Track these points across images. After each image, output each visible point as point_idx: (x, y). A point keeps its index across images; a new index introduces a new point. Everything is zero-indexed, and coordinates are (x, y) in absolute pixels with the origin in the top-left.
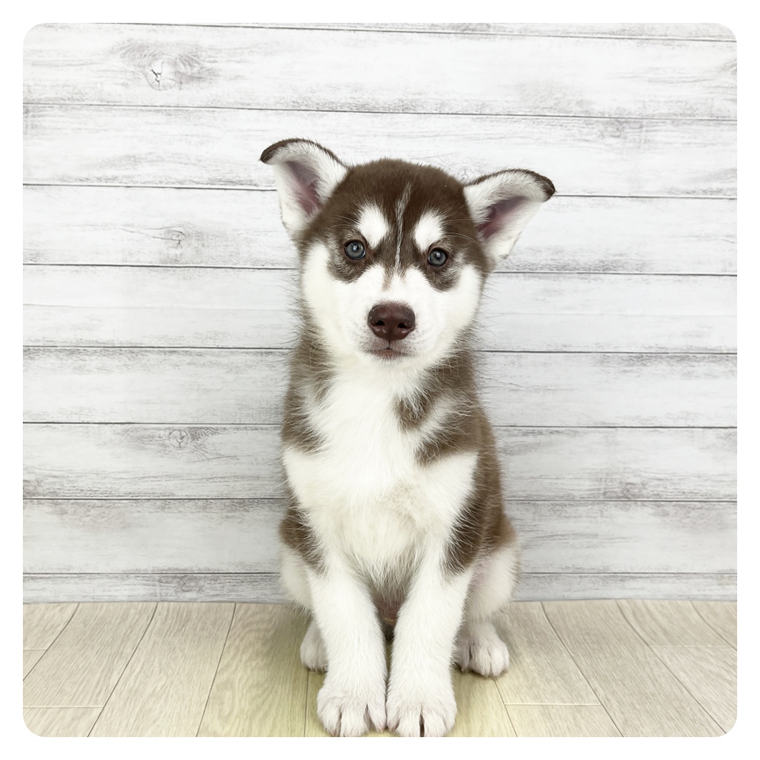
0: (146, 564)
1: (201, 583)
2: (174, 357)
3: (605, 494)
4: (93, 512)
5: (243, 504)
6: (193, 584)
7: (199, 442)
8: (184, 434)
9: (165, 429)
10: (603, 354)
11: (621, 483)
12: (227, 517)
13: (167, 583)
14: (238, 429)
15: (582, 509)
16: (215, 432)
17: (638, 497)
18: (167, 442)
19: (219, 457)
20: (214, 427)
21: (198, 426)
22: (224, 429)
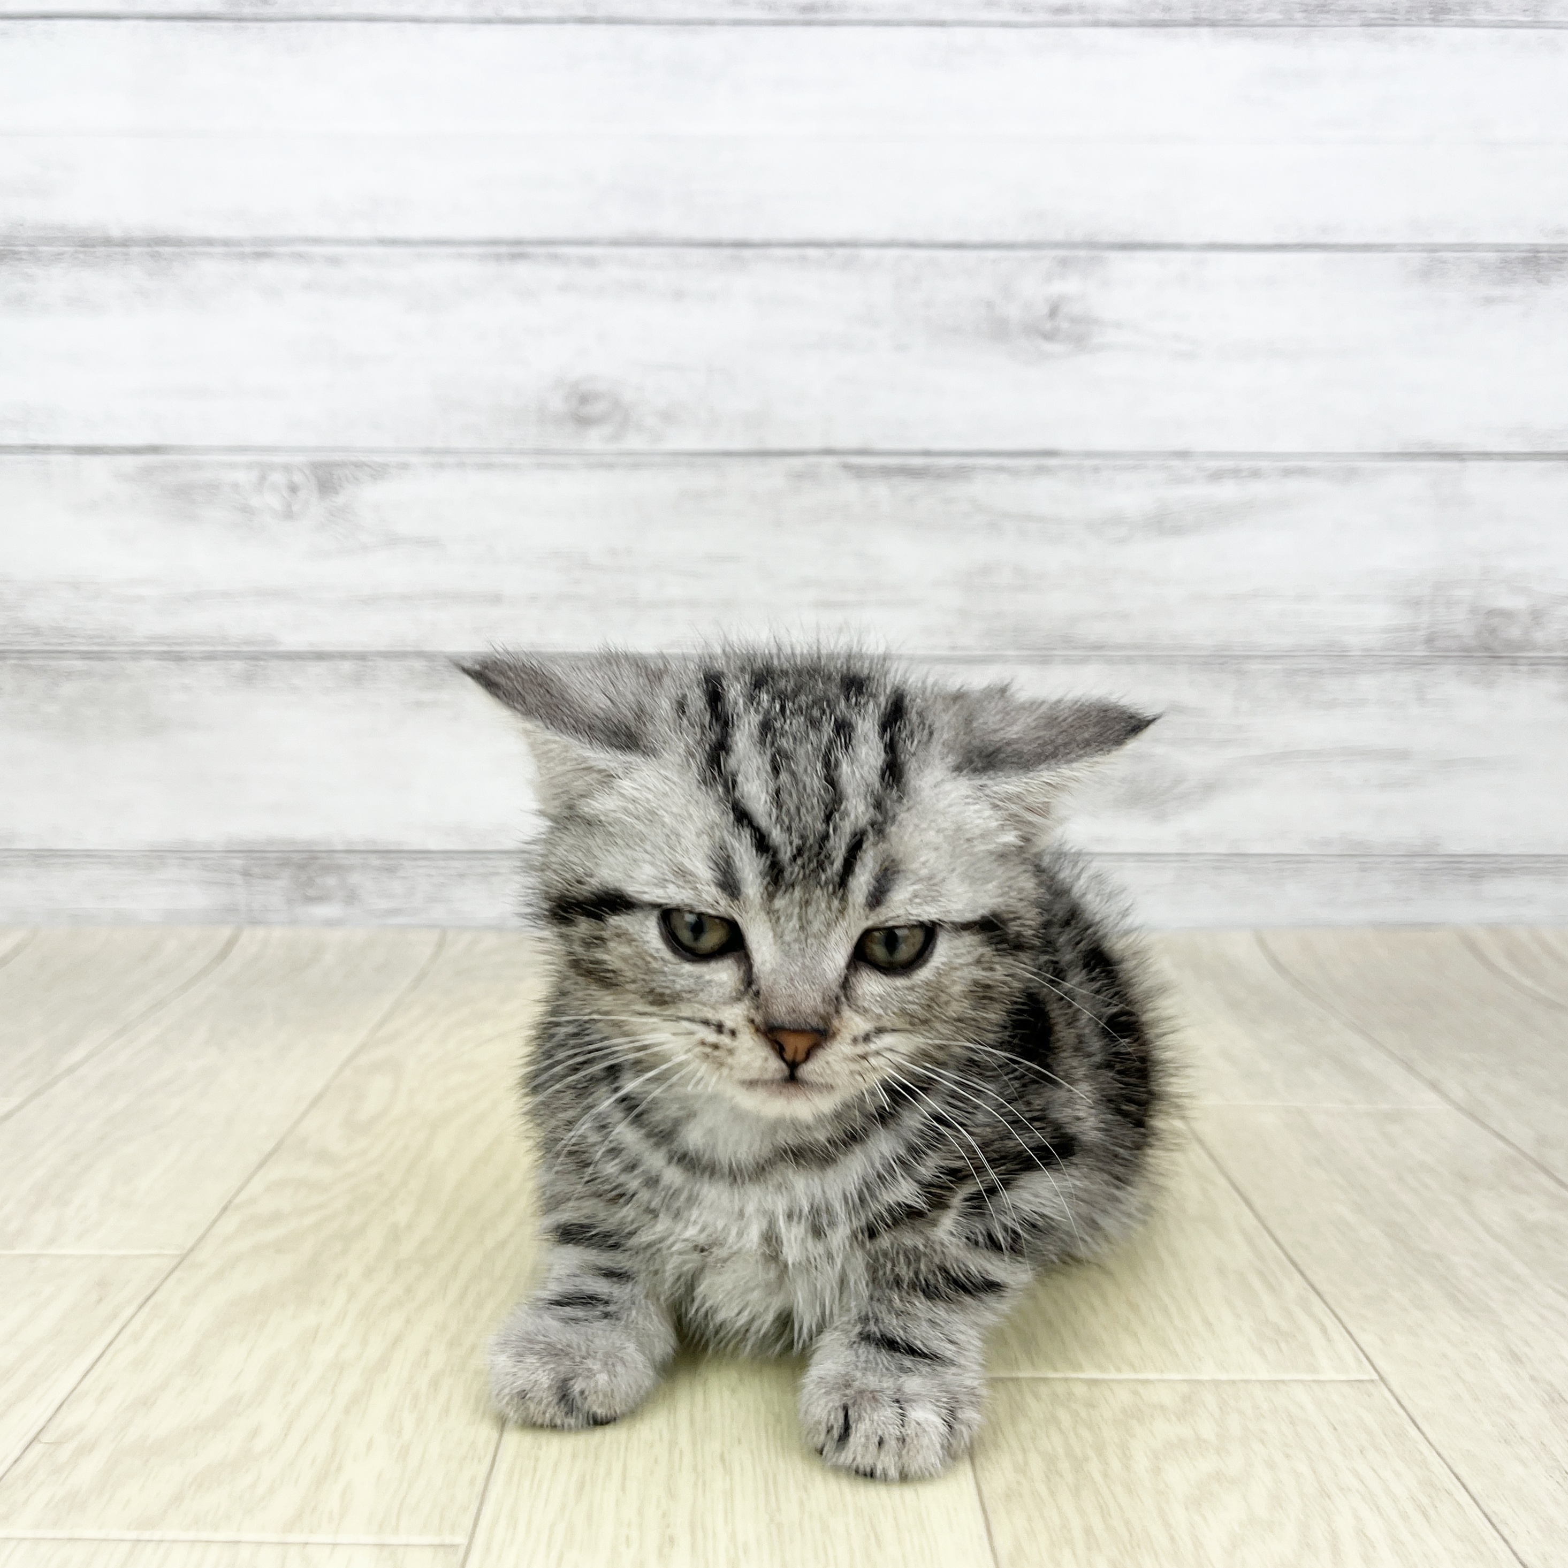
0: (209, 829)
1: (355, 878)
2: (266, 269)
3: (1430, 640)
4: (68, 689)
6: (331, 881)
7: (340, 500)
8: (298, 478)
9: (249, 466)
10: (1425, 255)
11: (1474, 610)
12: (419, 705)
13: (266, 876)
14: (440, 466)
15: (1367, 684)
16: (378, 472)
17: (1521, 648)
18: (255, 501)
19: (393, 541)
20: (378, 459)
21: (337, 457)
22: (405, 466)
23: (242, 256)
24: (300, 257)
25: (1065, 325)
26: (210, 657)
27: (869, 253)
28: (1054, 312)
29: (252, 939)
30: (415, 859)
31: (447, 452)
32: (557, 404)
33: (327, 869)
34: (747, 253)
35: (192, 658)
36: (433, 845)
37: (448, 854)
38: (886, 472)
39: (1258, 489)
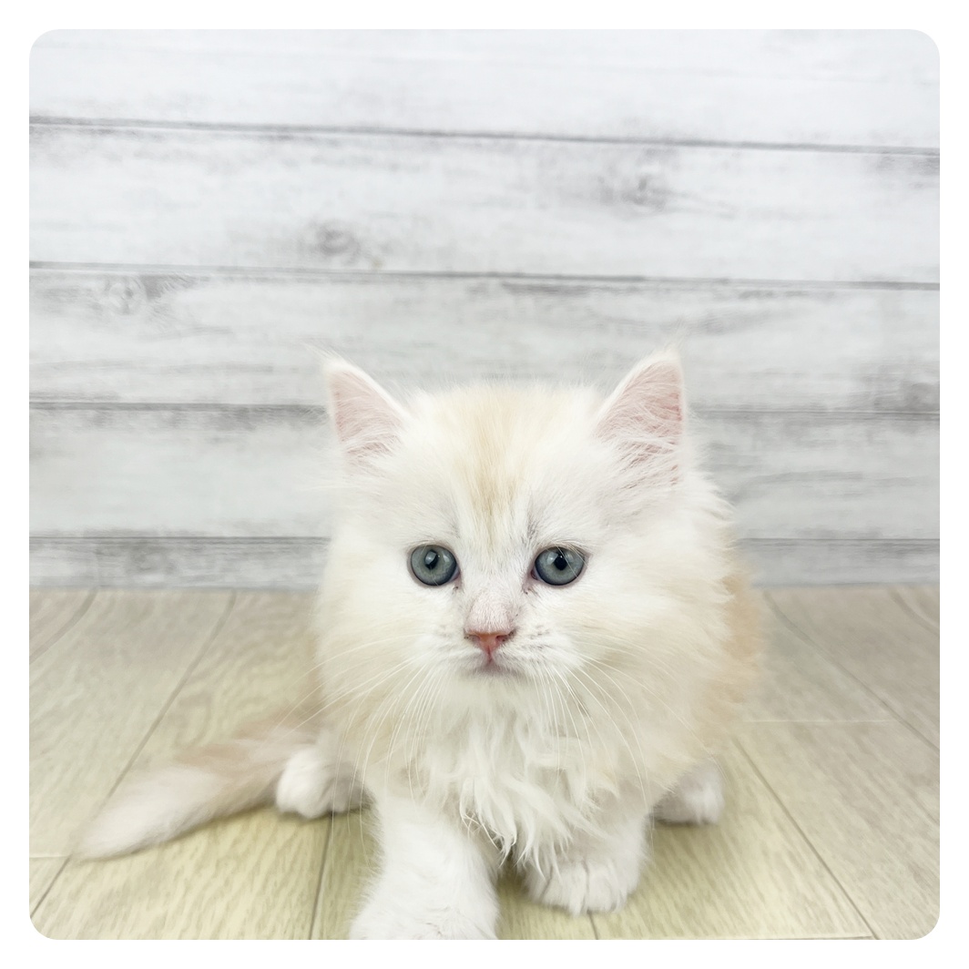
0: (71, 522)
1: (173, 556)
2: (109, 142)
3: (877, 404)
5: (244, 416)
6: (156, 558)
7: (162, 300)
8: (133, 286)
9: (99, 278)
10: (880, 155)
11: (904, 384)
12: (217, 440)
13: (112, 555)
14: (231, 279)
15: (837, 432)
16: (188, 283)
18: (102, 301)
19: (198, 329)
20: (188, 274)
21: (160, 272)
22: (206, 279)
23: (93, 132)
24: (133, 133)
25: (649, 194)
26: (72, 407)
27: (522, 143)
28: (643, 184)
29: (103, 597)
30: (214, 543)
31: (235, 269)
32: (311, 238)
33: (155, 550)
34: (441, 140)
35: (61, 408)
36: (227, 533)
37: (236, 541)
38: (532, 289)
39: (772, 305)
